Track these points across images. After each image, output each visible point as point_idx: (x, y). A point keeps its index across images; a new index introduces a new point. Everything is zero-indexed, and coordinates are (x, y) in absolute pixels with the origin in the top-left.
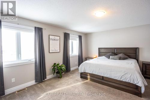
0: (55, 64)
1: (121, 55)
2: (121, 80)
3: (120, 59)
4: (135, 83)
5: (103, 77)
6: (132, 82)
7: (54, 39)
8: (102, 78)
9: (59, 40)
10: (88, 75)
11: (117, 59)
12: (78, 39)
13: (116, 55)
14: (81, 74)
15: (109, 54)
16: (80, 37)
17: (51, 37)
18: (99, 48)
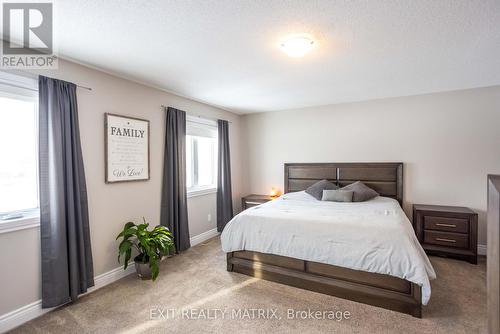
0: (130, 225)
1: (355, 187)
2: (364, 268)
3: (354, 198)
4: (405, 274)
5: (305, 262)
6: (395, 273)
7: (127, 132)
8: (302, 267)
9: (145, 135)
10: (256, 258)
11: (345, 198)
12: (215, 133)
13: (341, 186)
14: (231, 255)
15: (318, 183)
16: (223, 126)
17: (112, 122)
18: (287, 165)
